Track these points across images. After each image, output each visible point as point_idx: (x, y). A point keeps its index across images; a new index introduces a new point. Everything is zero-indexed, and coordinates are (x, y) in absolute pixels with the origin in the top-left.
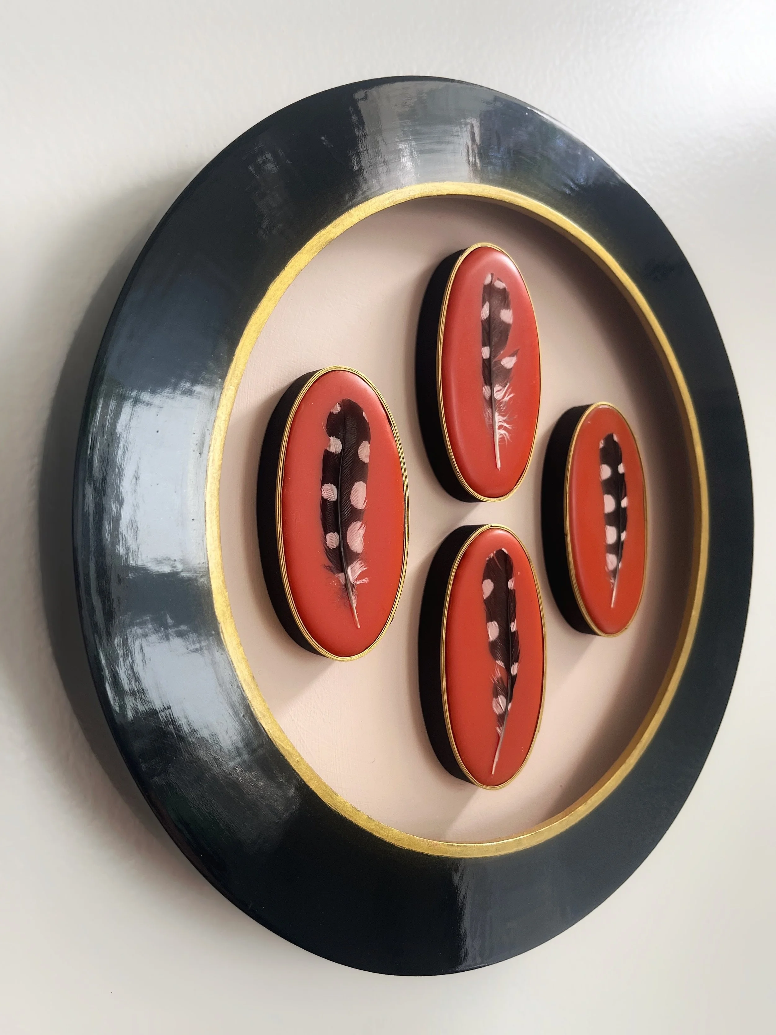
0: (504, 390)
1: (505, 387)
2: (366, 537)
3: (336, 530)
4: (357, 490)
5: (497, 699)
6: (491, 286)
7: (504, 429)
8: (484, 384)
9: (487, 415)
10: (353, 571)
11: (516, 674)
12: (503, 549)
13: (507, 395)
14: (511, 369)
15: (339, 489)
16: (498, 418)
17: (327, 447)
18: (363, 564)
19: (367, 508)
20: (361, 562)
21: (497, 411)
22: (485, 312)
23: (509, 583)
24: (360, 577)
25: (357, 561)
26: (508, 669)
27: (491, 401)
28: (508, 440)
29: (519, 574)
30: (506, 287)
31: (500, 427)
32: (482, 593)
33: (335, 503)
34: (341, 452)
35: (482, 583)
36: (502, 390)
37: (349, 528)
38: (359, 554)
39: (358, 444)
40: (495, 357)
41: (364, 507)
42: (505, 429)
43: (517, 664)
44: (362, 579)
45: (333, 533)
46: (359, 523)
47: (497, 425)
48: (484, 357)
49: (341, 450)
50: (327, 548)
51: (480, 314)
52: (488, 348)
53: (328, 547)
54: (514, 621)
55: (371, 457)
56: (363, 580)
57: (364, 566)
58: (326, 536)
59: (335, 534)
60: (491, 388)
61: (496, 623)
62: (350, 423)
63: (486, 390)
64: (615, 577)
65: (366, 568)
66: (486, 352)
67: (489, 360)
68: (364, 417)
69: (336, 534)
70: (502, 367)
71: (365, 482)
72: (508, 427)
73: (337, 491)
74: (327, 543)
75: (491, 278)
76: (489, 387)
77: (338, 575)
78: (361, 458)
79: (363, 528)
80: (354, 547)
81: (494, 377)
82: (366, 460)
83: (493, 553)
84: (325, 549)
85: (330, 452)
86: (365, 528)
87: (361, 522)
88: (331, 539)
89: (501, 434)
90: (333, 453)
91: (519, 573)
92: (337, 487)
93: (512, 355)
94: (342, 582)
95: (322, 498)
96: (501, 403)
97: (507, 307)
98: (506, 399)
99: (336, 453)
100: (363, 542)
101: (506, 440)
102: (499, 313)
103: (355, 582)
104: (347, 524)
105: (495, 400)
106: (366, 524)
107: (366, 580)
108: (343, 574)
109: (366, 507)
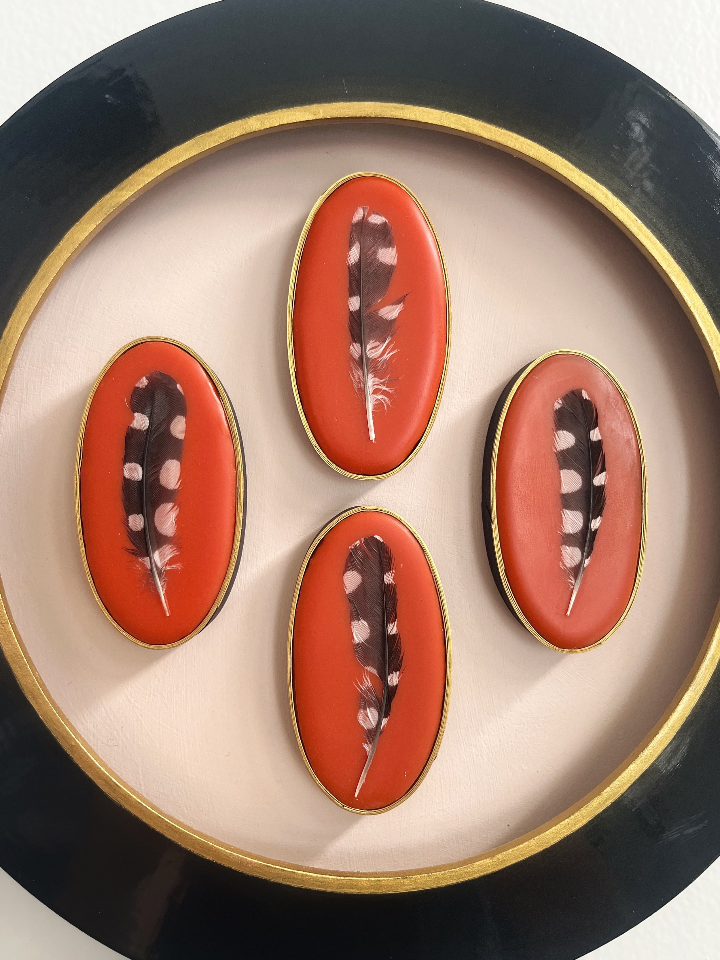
0: (383, 346)
1: (384, 342)
2: (179, 520)
3: (140, 511)
4: (168, 469)
5: (365, 711)
6: (363, 223)
7: (382, 394)
8: (352, 341)
9: (356, 378)
10: (162, 556)
11: (397, 686)
12: (377, 537)
13: (387, 353)
14: (395, 319)
15: (145, 469)
16: (371, 382)
17: (131, 423)
18: (175, 549)
19: (181, 488)
20: (172, 546)
21: (371, 373)
22: (354, 255)
23: (385, 576)
24: (171, 562)
25: (166, 545)
26: (383, 677)
27: (361, 362)
28: (388, 406)
29: (402, 567)
30: (387, 221)
31: (375, 392)
32: (343, 587)
33: (140, 483)
34: (149, 427)
35: (344, 575)
36: (380, 347)
37: (157, 510)
38: (170, 537)
39: (169, 419)
40: (368, 306)
41: (178, 486)
42: (384, 393)
43: (398, 673)
44: (174, 564)
45: (137, 514)
46: (170, 505)
47: (370, 390)
48: (352, 309)
49: (147, 427)
50: (129, 531)
51: (346, 258)
52: (358, 298)
53: (131, 529)
54: (393, 621)
55: (187, 432)
56: (175, 566)
57: (175, 551)
58: (128, 518)
59: (139, 517)
60: (361, 346)
61: (365, 623)
62: (160, 398)
63: (355, 349)
64: (576, 578)
65: (177, 553)
66: (354, 303)
67: (359, 312)
68: (179, 390)
69: (141, 516)
70: (381, 318)
71: (178, 459)
72: (390, 391)
73: (142, 470)
74: (129, 525)
75: (363, 213)
76: (358, 345)
77: (143, 559)
78: (172, 433)
79: (176, 510)
80: (163, 530)
81: (366, 330)
82: (181, 436)
83: (361, 541)
84: (128, 531)
85: (135, 430)
86: (178, 510)
87: (173, 503)
88: (135, 520)
89: (378, 400)
90: (139, 430)
91: (402, 565)
92: (142, 466)
93: (397, 303)
94: (148, 567)
95: (125, 478)
96: (378, 362)
97: (389, 244)
98: (386, 356)
99: (142, 430)
100: (175, 525)
101: (385, 406)
102: (375, 252)
103: (164, 567)
104: (155, 505)
105: (368, 359)
106: (178, 504)
107: (177, 566)
108: (148, 558)
109: (179, 487)
